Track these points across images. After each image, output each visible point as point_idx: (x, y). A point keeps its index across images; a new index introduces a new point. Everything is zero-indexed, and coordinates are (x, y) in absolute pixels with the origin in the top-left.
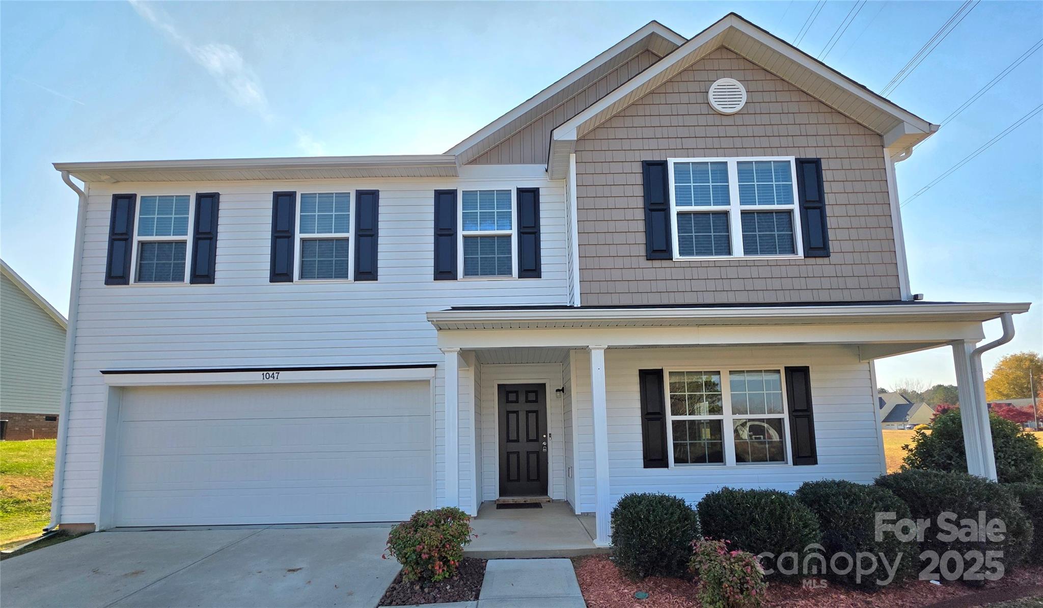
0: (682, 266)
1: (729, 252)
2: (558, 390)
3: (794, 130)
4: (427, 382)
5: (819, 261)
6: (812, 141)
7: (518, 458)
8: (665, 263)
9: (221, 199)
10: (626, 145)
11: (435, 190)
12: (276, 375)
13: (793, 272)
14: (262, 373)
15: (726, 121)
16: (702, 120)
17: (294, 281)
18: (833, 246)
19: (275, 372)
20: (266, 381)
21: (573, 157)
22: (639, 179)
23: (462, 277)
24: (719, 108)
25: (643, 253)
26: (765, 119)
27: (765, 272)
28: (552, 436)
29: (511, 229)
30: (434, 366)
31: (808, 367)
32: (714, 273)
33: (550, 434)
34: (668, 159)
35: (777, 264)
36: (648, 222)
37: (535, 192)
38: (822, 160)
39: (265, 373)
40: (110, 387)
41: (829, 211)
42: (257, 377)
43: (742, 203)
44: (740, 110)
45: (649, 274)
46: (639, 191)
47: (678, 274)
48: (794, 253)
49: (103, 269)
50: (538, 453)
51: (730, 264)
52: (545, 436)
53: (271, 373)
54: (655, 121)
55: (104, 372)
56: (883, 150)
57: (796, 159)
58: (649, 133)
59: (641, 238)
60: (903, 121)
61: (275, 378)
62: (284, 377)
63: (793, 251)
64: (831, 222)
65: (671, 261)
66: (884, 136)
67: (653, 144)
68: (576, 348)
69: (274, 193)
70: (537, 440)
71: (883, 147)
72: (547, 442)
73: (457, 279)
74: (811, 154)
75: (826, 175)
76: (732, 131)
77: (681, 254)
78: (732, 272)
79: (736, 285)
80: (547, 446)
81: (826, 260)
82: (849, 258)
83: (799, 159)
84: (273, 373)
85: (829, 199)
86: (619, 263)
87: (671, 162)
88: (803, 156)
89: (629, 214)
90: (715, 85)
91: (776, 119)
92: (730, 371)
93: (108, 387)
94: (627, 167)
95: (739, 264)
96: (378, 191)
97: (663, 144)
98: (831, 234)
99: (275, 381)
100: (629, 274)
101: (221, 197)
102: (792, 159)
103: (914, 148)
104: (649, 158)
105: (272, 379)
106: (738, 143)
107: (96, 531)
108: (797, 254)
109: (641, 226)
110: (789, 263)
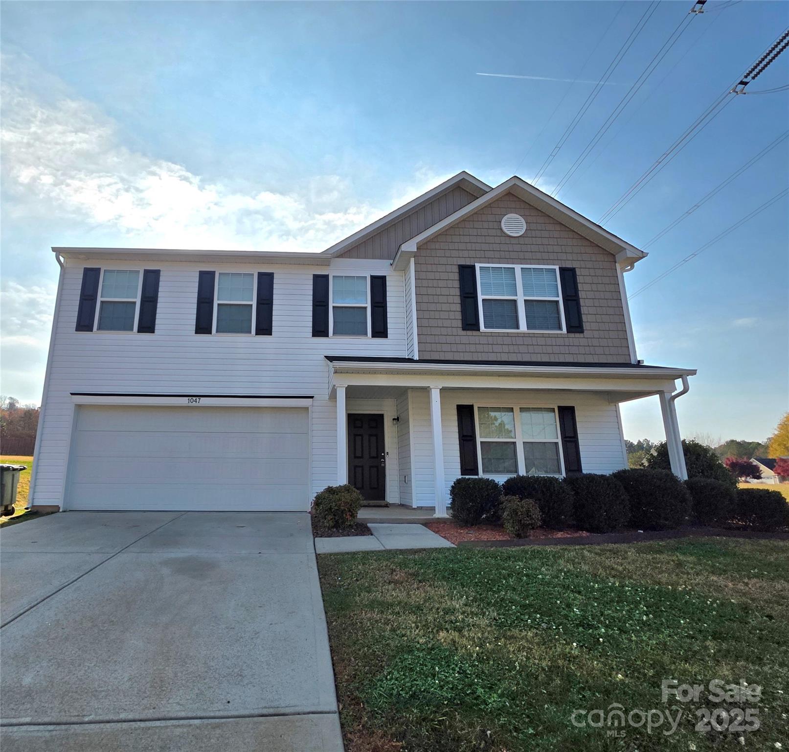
0: (486, 335)
1: (518, 328)
2: (394, 419)
3: (557, 249)
4: (307, 409)
5: (577, 335)
6: (570, 257)
7: (363, 470)
8: (475, 333)
9: (162, 273)
10: (448, 254)
11: (314, 275)
12: (198, 400)
13: (560, 341)
14: (188, 398)
15: (513, 241)
16: (497, 240)
17: (213, 333)
18: (586, 326)
19: (197, 398)
20: (190, 404)
21: (412, 260)
22: (456, 276)
23: (332, 335)
24: (508, 233)
25: (460, 325)
26: (539, 241)
27: (541, 341)
28: (389, 454)
29: (367, 304)
30: (312, 397)
31: (574, 407)
32: (507, 340)
33: (387, 453)
34: (476, 264)
35: (549, 336)
36: (463, 304)
37: (383, 279)
38: (576, 269)
39: (190, 398)
40: (76, 405)
41: (582, 302)
42: (184, 401)
43: (525, 295)
44: (522, 235)
45: (465, 340)
46: (457, 284)
47: (483, 340)
48: (560, 329)
49: (75, 319)
50: (377, 467)
51: (518, 335)
52: (383, 454)
53: (194, 398)
54: (467, 239)
55: (72, 394)
56: (615, 265)
57: (559, 268)
58: (462, 246)
59: (459, 316)
60: (625, 249)
61: (197, 402)
62: (204, 402)
63: (560, 328)
64: (584, 310)
65: (478, 332)
66: (616, 256)
67: (466, 254)
68: (413, 388)
69: (200, 271)
70: (377, 457)
71: (615, 262)
72: (384, 459)
73: (328, 337)
74: (569, 265)
75: (580, 279)
76: (517, 248)
77: (485, 327)
78: (520, 341)
79: (523, 349)
80: (385, 462)
81: (581, 335)
82: (596, 334)
83: (561, 268)
84: (196, 399)
85: (582, 294)
86: (444, 331)
87: (478, 266)
88: (564, 266)
89: (451, 299)
90: (505, 218)
91: (545, 241)
92: (520, 408)
93: (74, 405)
94: (449, 268)
95: (524, 335)
96: (273, 273)
97: (472, 254)
98: (584, 318)
99: (197, 404)
100: (450, 339)
101: (161, 272)
102: (557, 268)
103: (635, 264)
104: (463, 263)
105: (194, 403)
106: (521, 255)
107: (61, 511)
108: (562, 330)
109: (458, 307)
110: (557, 336)
